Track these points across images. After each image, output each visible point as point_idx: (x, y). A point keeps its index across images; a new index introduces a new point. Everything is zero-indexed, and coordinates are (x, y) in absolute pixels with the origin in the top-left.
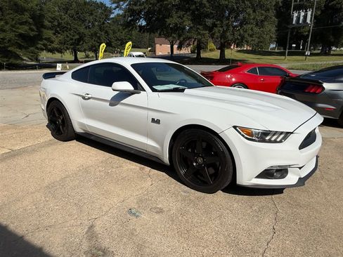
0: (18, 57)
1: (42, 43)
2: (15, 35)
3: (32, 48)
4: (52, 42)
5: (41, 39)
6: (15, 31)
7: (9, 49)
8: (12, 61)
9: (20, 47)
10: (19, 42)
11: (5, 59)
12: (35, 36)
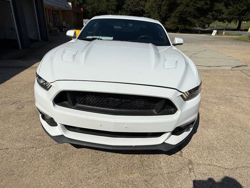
0: (191, 24)
1: (211, 14)
2: (194, 9)
3: (202, 18)
4: (223, 13)
5: (212, 11)
6: (195, 6)
7: (188, 19)
8: (187, 27)
9: (195, 17)
10: (195, 13)
11: (183, 26)
12: (208, 9)
